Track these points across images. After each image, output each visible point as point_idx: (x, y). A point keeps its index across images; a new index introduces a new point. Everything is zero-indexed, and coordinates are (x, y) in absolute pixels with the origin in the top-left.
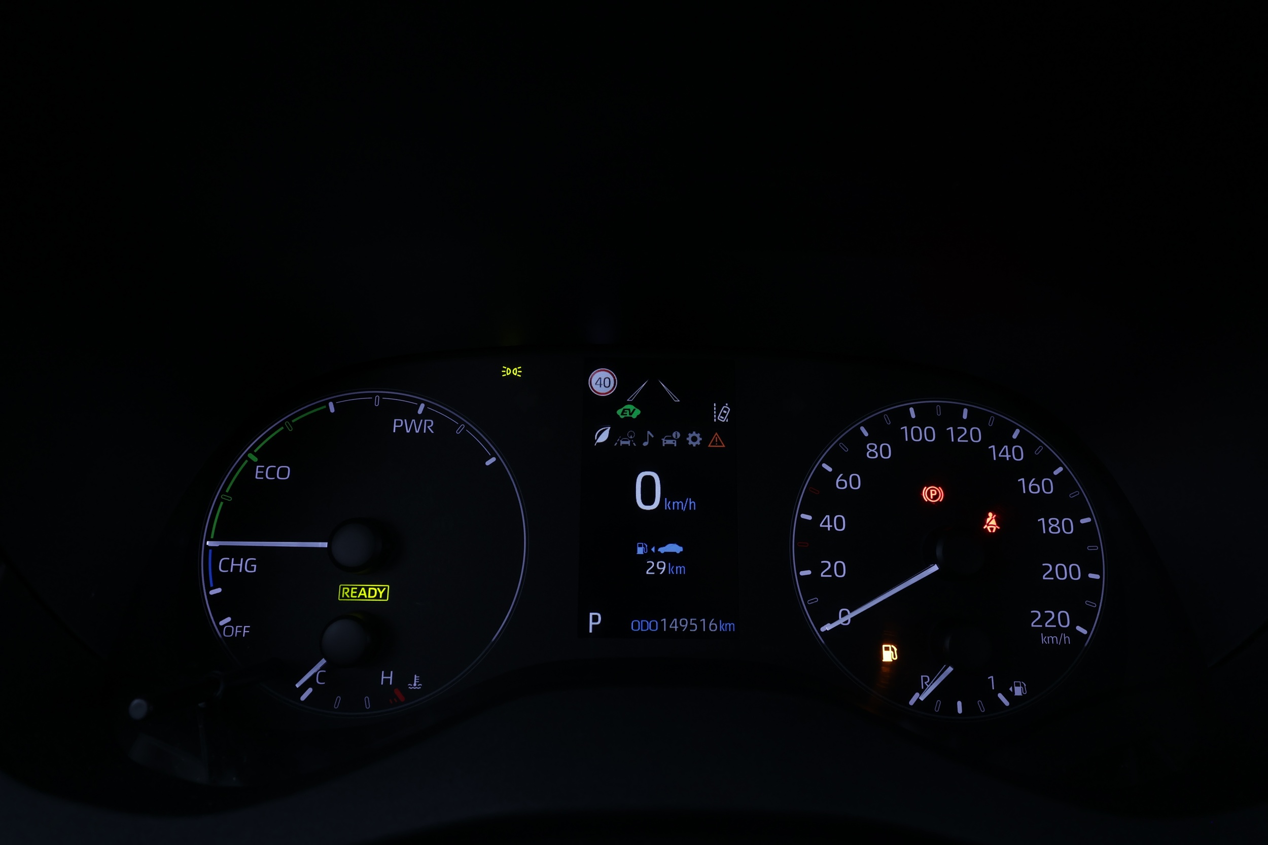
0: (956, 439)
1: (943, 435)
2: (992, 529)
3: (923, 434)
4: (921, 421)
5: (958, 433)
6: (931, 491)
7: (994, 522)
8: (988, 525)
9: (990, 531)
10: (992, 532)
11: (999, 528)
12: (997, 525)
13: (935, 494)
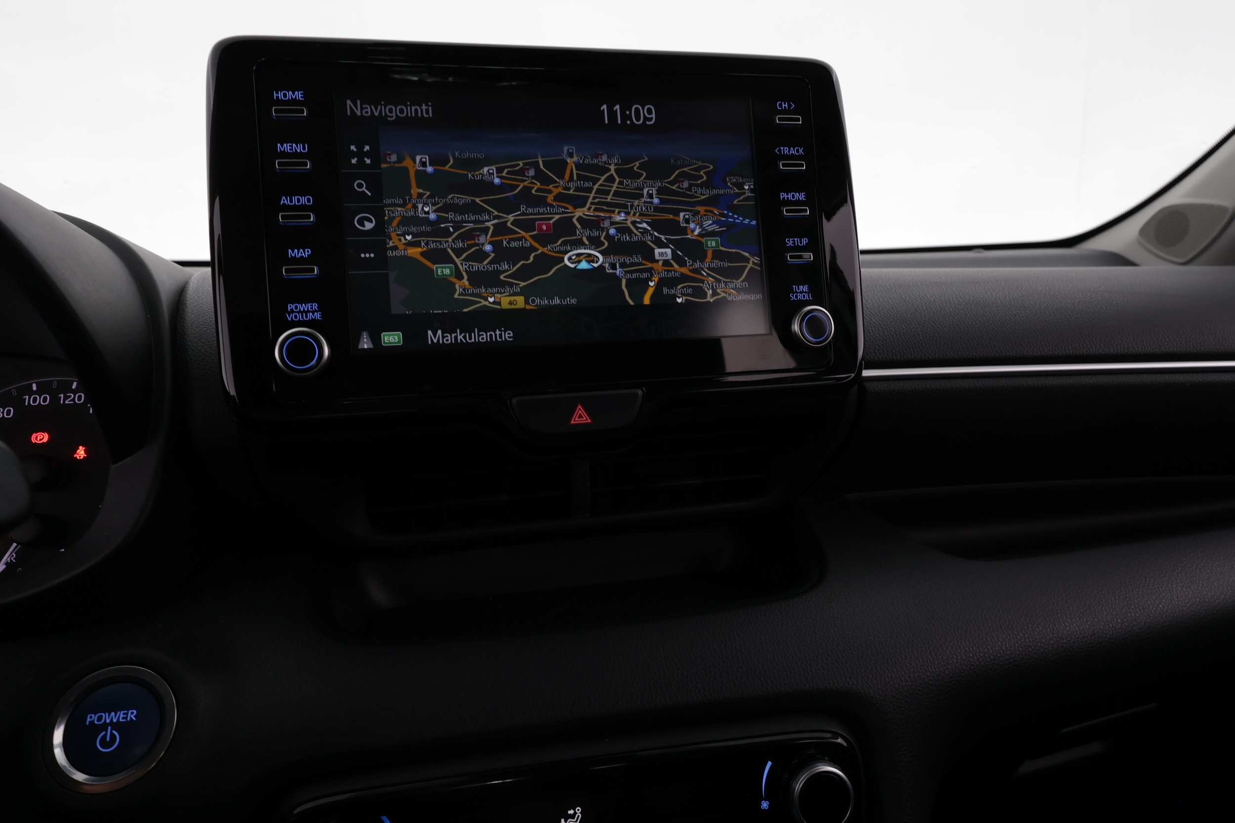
0: (64, 401)
1: (55, 400)
2: (80, 457)
3: (40, 400)
4: (39, 392)
5: (66, 398)
6: (39, 436)
7: (83, 452)
8: (78, 454)
9: (78, 458)
10: (80, 459)
11: (85, 456)
12: (85, 453)
13: (41, 438)
